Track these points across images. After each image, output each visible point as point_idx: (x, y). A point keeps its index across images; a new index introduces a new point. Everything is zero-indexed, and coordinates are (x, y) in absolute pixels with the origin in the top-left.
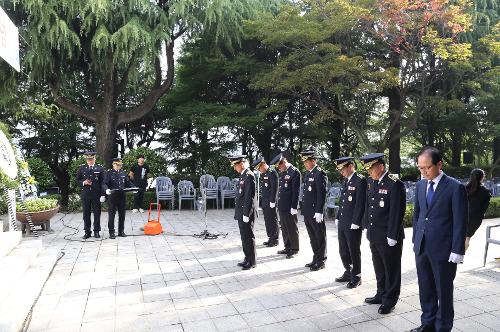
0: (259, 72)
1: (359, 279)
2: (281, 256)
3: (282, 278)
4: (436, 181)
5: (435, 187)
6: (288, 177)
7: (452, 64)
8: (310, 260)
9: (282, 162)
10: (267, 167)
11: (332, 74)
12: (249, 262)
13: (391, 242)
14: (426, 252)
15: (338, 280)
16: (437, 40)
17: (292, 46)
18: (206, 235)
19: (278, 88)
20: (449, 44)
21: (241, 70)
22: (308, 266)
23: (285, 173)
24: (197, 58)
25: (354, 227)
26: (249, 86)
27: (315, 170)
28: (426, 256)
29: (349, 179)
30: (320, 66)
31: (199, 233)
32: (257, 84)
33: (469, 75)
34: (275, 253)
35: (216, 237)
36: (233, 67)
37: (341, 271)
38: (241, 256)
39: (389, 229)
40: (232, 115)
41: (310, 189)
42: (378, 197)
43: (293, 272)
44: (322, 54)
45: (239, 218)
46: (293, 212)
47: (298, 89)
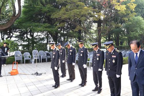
0: (55, 11)
1: (101, 89)
2: (69, 81)
3: (72, 91)
4: (139, 53)
5: (138, 55)
6: (71, 51)
7: (119, 12)
8: (80, 83)
9: (68, 45)
10: (61, 47)
11: (82, 13)
12: (57, 85)
13: (118, 76)
15: (93, 91)
16: (116, 3)
17: (67, 2)
18: (37, 74)
19: (63, 18)
20: (119, 5)
21: (48, 10)
22: (80, 85)
23: (70, 49)
24: (31, 5)
25: (100, 70)
26: (51, 17)
27: (83, 48)
28: (136, 82)
29: (97, 51)
30: (78, 10)
31: (34, 73)
32: (54, 16)
33: (125, 16)
34: (66, 80)
35: (41, 74)
36: (45, 9)
37: (94, 86)
38: (54, 83)
39: (117, 71)
40: (46, 27)
41: (81, 55)
42: (112, 59)
43: (75, 88)
44: (78, 6)
45: (53, 67)
46: (73, 64)
47: (69, 19)
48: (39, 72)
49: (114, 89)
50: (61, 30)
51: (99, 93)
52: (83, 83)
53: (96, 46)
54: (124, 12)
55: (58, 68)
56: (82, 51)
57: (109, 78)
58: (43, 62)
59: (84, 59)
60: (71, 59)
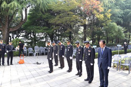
0: (51, 18)
1: (82, 74)
2: (60, 69)
3: (61, 75)
4: (104, 48)
6: (61, 47)
7: (99, 19)
8: (68, 70)
9: (60, 43)
10: (55, 44)
11: (71, 20)
12: (51, 71)
13: (92, 64)
14: (102, 67)
15: (76, 75)
16: (96, 13)
19: (57, 23)
20: (99, 14)
21: (47, 17)
23: (61, 46)
24: (34, 13)
25: (80, 60)
26: (49, 22)
27: (70, 45)
29: (79, 47)
30: (68, 18)
32: (52, 21)
34: (58, 68)
35: (40, 64)
36: (44, 16)
37: (77, 72)
39: (91, 61)
40: (45, 30)
41: (69, 50)
43: (64, 73)
44: (68, 14)
46: (63, 56)
47: (62, 23)
48: (39, 62)
49: (89, 73)
50: (56, 31)
51: (80, 76)
52: (70, 70)
53: (78, 44)
54: (102, 19)
55: (52, 59)
56: (69, 48)
57: (86, 66)
58: (42, 55)
59: (70, 53)
60: (62, 53)
